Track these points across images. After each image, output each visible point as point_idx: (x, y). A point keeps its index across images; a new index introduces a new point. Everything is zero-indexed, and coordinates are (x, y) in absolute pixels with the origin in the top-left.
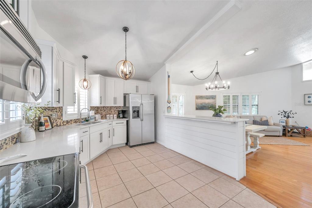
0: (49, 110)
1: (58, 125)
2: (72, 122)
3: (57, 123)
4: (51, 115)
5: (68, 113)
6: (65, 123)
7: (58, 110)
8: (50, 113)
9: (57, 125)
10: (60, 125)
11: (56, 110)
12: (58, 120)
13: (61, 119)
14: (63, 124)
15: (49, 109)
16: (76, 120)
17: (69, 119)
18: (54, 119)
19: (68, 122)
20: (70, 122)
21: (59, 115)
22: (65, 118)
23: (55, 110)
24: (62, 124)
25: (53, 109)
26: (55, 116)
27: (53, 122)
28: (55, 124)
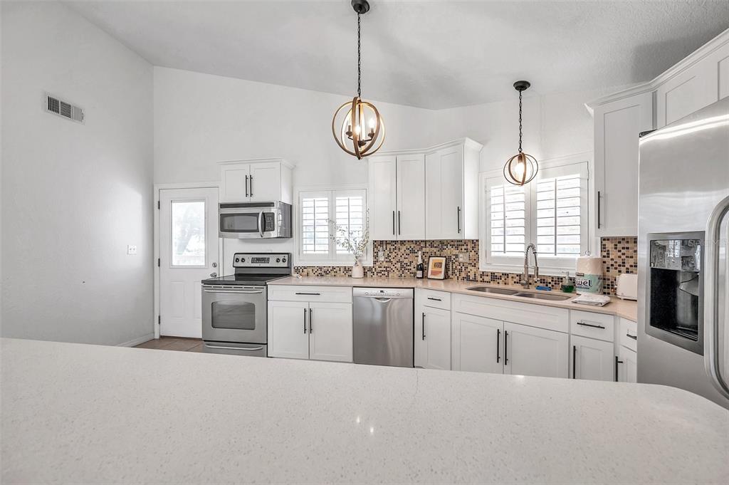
0: (452, 246)
1: (471, 278)
2: (510, 280)
3: (469, 274)
4: (457, 256)
5: (493, 254)
6: (487, 279)
7: (469, 247)
8: (456, 252)
9: (468, 278)
10: (475, 280)
11: (465, 247)
12: (470, 268)
13: (477, 266)
14: (481, 279)
15: (452, 243)
16: (522, 278)
17: (499, 269)
18: (461, 265)
19: (494, 277)
20: (503, 279)
21: (473, 258)
22: (483, 266)
23: (463, 248)
24: (479, 279)
25: (459, 244)
26: (463, 258)
27: (460, 271)
28: (463, 275)
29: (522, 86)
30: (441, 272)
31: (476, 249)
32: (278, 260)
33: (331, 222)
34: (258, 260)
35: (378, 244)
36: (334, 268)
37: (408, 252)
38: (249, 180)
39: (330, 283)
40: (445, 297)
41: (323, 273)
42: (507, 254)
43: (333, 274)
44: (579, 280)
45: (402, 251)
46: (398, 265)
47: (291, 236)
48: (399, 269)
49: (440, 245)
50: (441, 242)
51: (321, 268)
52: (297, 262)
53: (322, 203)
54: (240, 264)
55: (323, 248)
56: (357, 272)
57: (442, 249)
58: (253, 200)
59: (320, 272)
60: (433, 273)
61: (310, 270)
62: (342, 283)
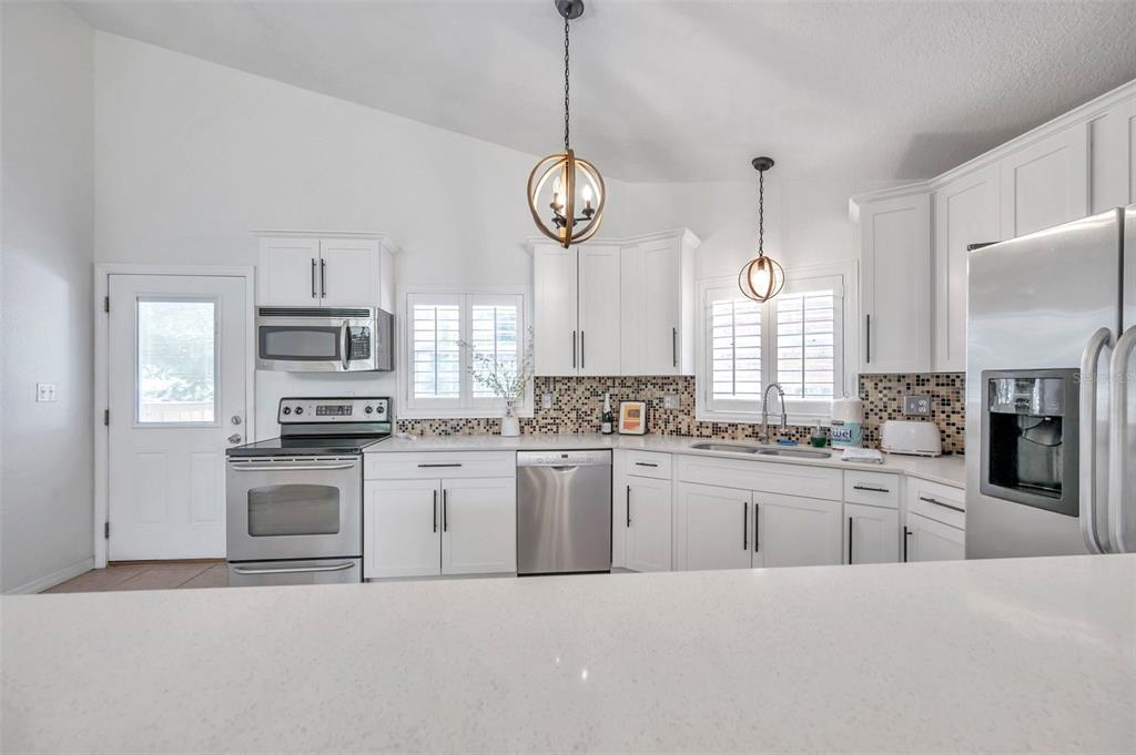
0: (654, 385)
1: (683, 432)
2: (739, 433)
3: (680, 426)
4: (661, 400)
5: (716, 397)
6: (706, 432)
7: (680, 387)
8: (659, 394)
9: (678, 432)
10: (689, 434)
11: (674, 387)
12: (681, 416)
13: (692, 414)
14: (698, 433)
15: (654, 381)
16: (757, 429)
17: (723, 418)
18: (668, 412)
19: (717, 429)
20: (730, 432)
21: (685, 402)
22: (702, 414)
23: (671, 388)
24: (695, 432)
25: (664, 382)
26: (670, 402)
27: (667, 422)
28: (671, 427)
29: (763, 164)
30: (638, 424)
31: (690, 390)
32: (368, 410)
33: (465, 345)
34: (329, 411)
35: (542, 383)
36: (468, 421)
37: (588, 394)
38: (319, 268)
39: (462, 446)
40: (664, 461)
41: (450, 430)
42: (737, 397)
43: (466, 430)
44: (835, 429)
45: (579, 393)
46: (573, 415)
47: (392, 368)
48: (575, 420)
49: (636, 385)
50: (638, 380)
51: (445, 422)
52: (402, 413)
53: (450, 314)
54: (293, 417)
55: (450, 389)
56: (510, 427)
57: (638, 391)
58: (325, 303)
59: (443, 428)
60: (627, 426)
61: (427, 425)
62: (483, 446)
